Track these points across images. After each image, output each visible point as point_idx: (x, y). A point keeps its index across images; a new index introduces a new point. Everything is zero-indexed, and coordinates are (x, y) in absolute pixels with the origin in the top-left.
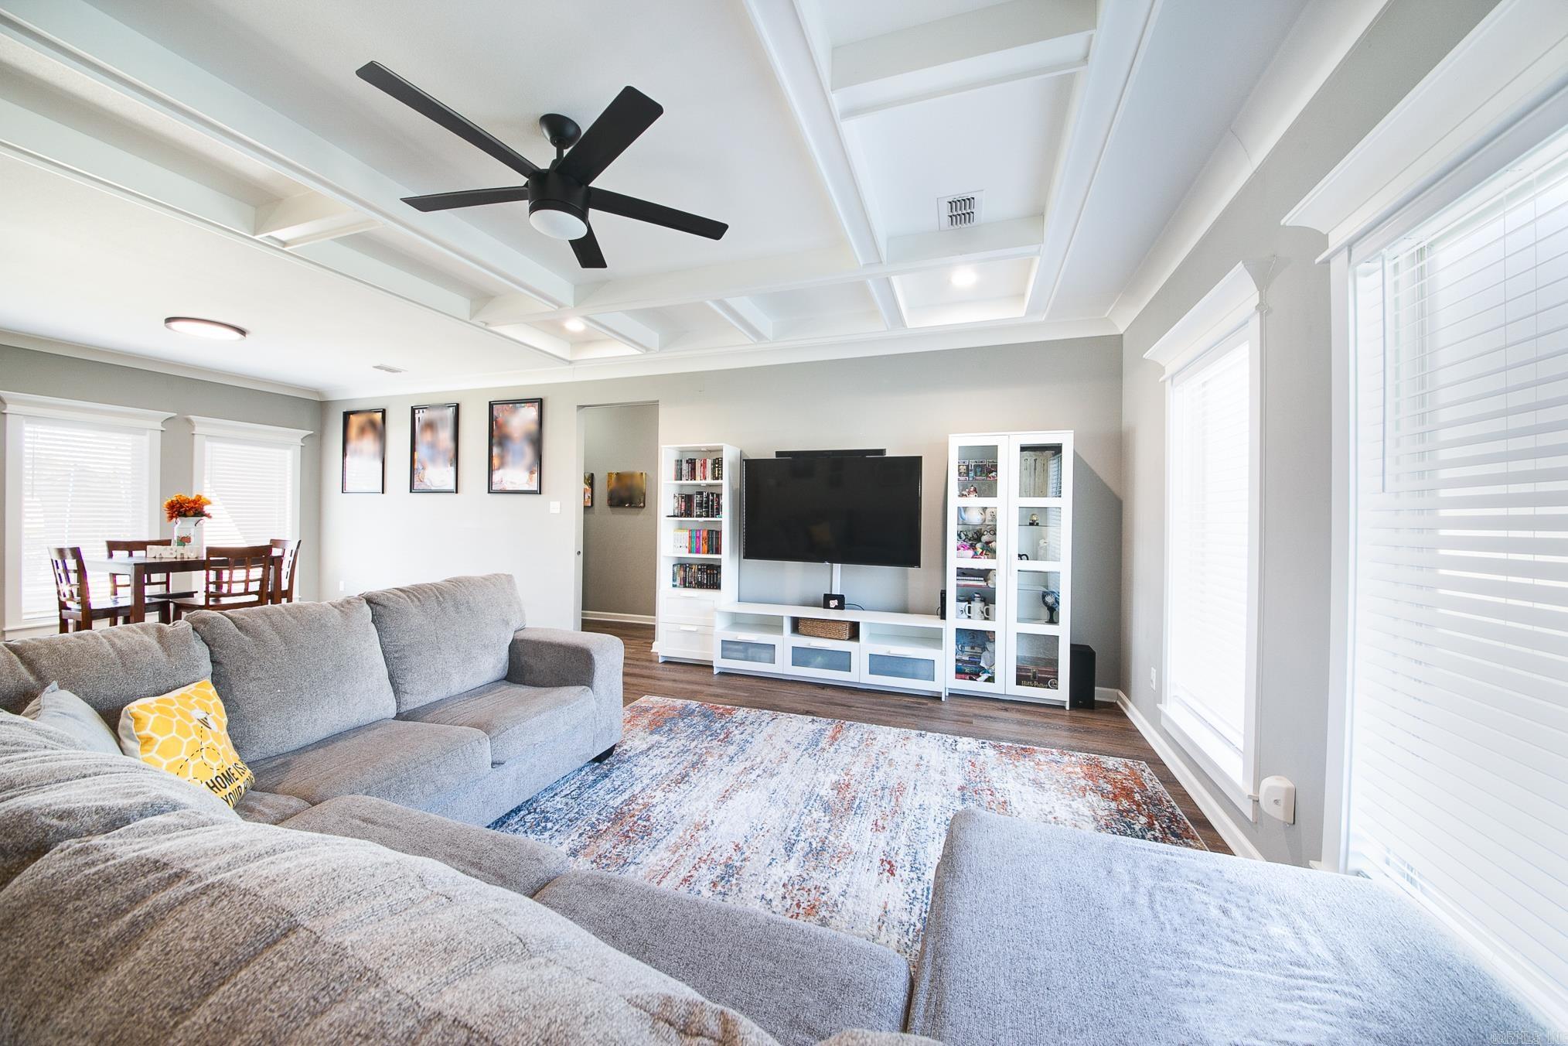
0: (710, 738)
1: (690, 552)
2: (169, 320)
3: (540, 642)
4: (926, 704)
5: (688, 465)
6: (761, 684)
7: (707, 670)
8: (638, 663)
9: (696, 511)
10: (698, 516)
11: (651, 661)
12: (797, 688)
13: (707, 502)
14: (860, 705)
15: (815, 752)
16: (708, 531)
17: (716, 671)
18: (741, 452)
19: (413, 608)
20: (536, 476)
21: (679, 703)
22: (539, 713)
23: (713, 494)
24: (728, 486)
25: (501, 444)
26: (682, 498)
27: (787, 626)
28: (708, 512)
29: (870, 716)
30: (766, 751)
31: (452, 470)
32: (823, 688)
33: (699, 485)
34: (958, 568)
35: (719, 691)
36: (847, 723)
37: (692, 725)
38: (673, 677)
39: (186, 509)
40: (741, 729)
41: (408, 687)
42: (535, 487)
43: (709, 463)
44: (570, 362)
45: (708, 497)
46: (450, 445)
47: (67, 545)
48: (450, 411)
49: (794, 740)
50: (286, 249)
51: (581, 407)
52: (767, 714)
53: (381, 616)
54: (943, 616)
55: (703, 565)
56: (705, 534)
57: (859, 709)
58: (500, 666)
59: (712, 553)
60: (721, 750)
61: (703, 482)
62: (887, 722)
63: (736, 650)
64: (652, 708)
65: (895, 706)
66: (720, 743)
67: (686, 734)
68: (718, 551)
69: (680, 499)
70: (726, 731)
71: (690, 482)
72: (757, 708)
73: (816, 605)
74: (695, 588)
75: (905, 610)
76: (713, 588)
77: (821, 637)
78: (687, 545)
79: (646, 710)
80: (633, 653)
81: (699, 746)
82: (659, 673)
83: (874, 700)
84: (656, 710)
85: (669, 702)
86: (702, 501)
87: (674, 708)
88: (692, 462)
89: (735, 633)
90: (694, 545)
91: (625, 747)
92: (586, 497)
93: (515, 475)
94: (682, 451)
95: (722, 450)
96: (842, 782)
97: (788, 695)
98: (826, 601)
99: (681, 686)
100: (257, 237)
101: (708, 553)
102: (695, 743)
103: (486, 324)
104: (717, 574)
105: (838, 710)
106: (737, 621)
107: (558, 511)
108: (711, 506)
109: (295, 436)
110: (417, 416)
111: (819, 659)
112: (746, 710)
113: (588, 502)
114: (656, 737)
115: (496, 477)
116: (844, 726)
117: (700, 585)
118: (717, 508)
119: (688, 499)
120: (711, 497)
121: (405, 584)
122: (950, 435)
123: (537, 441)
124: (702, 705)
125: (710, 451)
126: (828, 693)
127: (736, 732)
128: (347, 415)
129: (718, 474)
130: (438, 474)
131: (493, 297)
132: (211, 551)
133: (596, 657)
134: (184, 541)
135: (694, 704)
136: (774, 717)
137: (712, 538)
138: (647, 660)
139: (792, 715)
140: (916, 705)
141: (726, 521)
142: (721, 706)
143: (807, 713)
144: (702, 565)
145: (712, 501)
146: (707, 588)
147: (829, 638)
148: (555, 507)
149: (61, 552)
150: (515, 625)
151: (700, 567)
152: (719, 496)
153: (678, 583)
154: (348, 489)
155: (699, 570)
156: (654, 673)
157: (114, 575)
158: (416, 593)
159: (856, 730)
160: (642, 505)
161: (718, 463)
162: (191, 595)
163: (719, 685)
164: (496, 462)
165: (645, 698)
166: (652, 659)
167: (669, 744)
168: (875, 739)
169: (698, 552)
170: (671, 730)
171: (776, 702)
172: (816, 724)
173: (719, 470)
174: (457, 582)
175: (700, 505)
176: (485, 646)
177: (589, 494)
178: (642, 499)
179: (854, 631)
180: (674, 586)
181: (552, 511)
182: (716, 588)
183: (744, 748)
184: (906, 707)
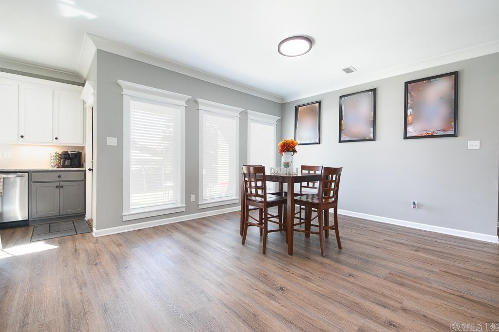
109: (275, 119)
123: (452, 101)
128: (297, 107)
134: (288, 165)
164: (410, 119)
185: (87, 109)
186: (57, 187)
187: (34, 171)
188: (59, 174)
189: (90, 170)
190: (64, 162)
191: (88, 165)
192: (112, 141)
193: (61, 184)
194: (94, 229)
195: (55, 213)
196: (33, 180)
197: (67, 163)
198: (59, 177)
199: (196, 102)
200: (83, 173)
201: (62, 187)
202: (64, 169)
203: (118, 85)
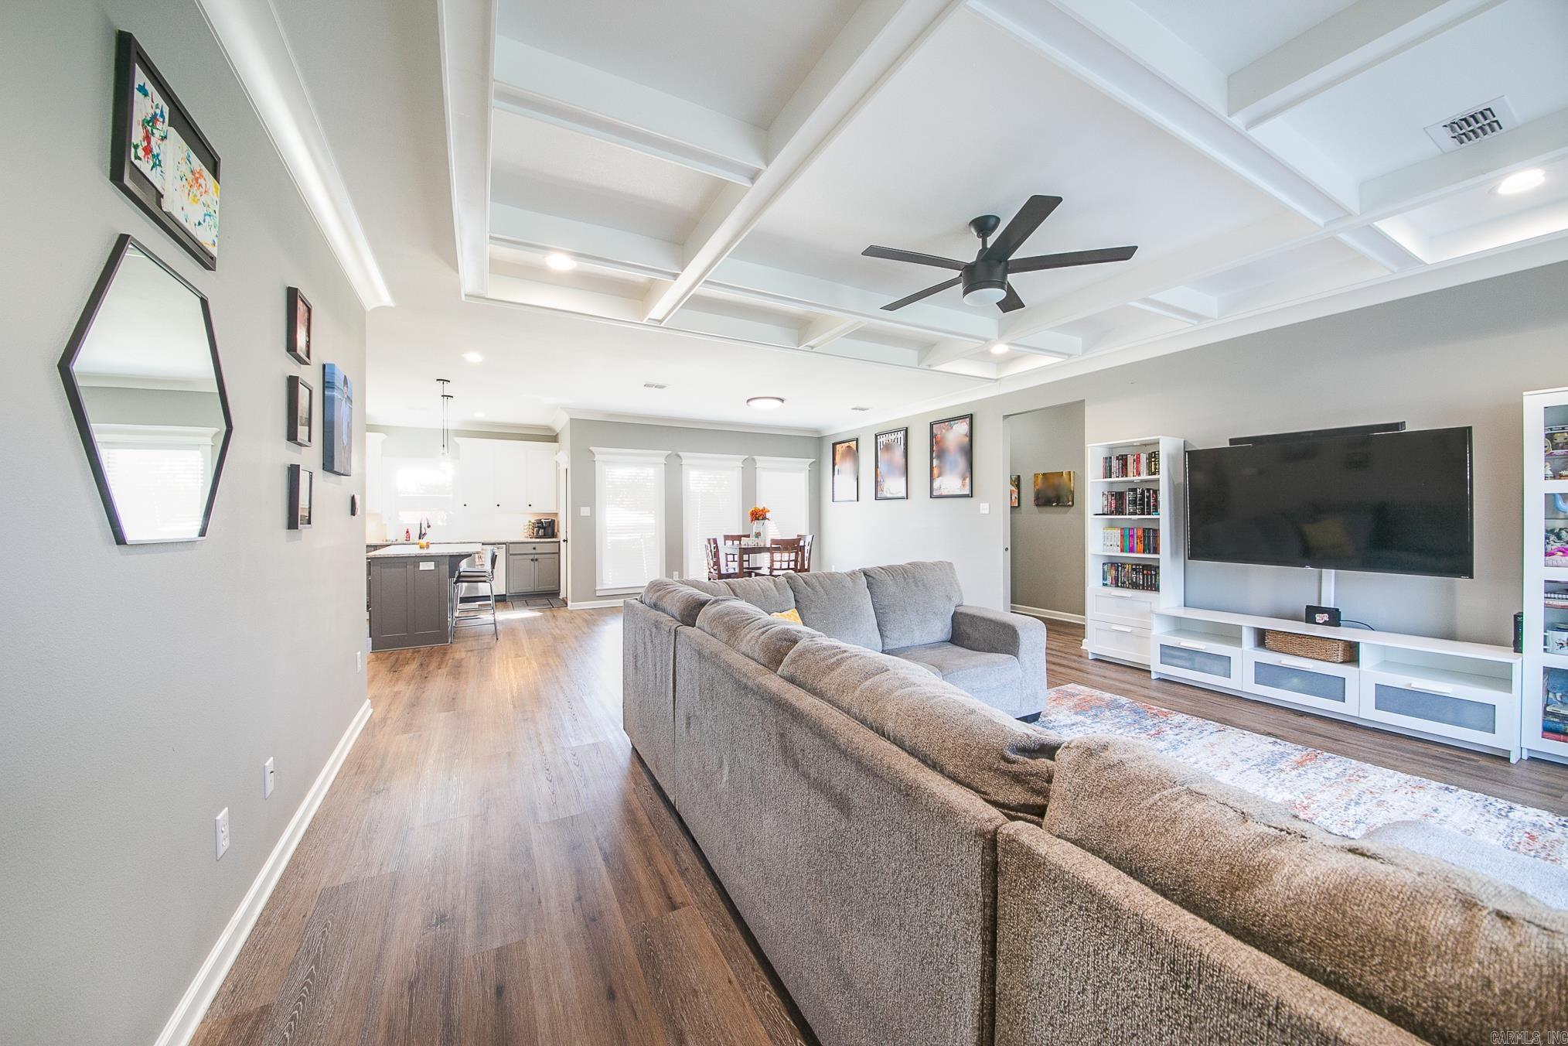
0: (1138, 731)
1: (1122, 551)
2: (748, 401)
3: (974, 616)
4: (1477, 761)
5: (1119, 461)
6: (1209, 697)
7: (1143, 674)
8: (1066, 656)
9: (1129, 508)
10: (1130, 514)
11: (1081, 656)
12: (1262, 709)
13: (1142, 499)
14: (1354, 742)
15: (1269, 770)
16: (1144, 530)
17: (1154, 676)
18: (1184, 442)
19: (889, 580)
20: (968, 480)
21: (1107, 696)
22: (975, 666)
23: (1148, 490)
24: (1167, 481)
25: (939, 457)
26: (1112, 495)
27: (1248, 639)
28: (1143, 509)
29: (1366, 755)
30: (1204, 755)
31: (903, 479)
32: (1301, 716)
33: (1132, 482)
34: (1546, 581)
35: (1155, 694)
36: (1325, 754)
37: (1119, 717)
38: (1102, 674)
39: (758, 516)
40: (1177, 731)
41: (888, 633)
42: (967, 491)
43: (1144, 458)
44: (997, 380)
45: (1142, 493)
46: (901, 461)
47: (712, 537)
48: (901, 435)
49: (1243, 754)
50: (813, 350)
51: (1006, 417)
52: (1212, 726)
53: (872, 584)
54: (1518, 646)
55: (1139, 565)
56: (1140, 533)
57: (1351, 745)
58: (946, 630)
59: (1149, 553)
60: (1150, 742)
61: (1137, 478)
62: (1394, 766)
63: (1179, 658)
64: (1077, 695)
65: (1414, 753)
66: (1149, 737)
67: (1112, 722)
68: (1156, 551)
69: (1110, 498)
70: (1157, 729)
71: (1120, 479)
72: (1202, 718)
73: (1295, 618)
74: (1129, 588)
75: (1450, 636)
76: (1151, 590)
77: (1298, 655)
78: (1119, 543)
79: (1073, 695)
80: (1062, 647)
81: (1125, 734)
82: (1089, 668)
83: (1382, 741)
84: (1081, 697)
85: (1096, 694)
86: (1136, 498)
87: (1102, 699)
88: (1123, 459)
89: (1177, 638)
90: (1127, 543)
91: (1050, 718)
92: (1013, 498)
93: (951, 482)
94: (1111, 448)
95: (1158, 443)
96: (1298, 802)
97: (1247, 714)
98: (1310, 614)
99: (1112, 682)
100: (800, 348)
101: (1144, 552)
102: (1121, 731)
103: (930, 366)
104: (1155, 575)
105: (1318, 740)
106: (1180, 625)
107: (987, 512)
108: (1146, 501)
109: (805, 463)
110: (879, 441)
111: (1296, 681)
112: (1186, 716)
113: (1015, 502)
114: (1080, 718)
115: (936, 485)
116: (1319, 756)
117: (1135, 586)
118: (1154, 506)
119: (1119, 496)
120: (1146, 494)
121: (884, 564)
122: (1524, 393)
123: (968, 451)
124: (1133, 703)
125: (1145, 445)
126: (1308, 721)
127: (1170, 732)
128: (834, 445)
129: (1155, 469)
130: (894, 485)
131: (935, 345)
132: (774, 541)
133: (1020, 633)
134: (758, 535)
135: (1123, 700)
136: (1222, 729)
137: (1149, 537)
138: (1076, 655)
139: (1245, 732)
140: (1456, 759)
141: (1164, 517)
142: (1155, 707)
143: (1269, 734)
144: (1136, 565)
145: (1148, 497)
146: (1143, 589)
147: (1314, 658)
148: (984, 508)
149: (709, 540)
150: (956, 601)
151: (1134, 567)
152: (1156, 492)
153: (1108, 582)
154: (835, 499)
155: (1133, 569)
156: (1083, 667)
157: (727, 554)
158: (889, 570)
159: (1337, 764)
160: (1070, 503)
161: (1155, 457)
162: (759, 568)
163: (1158, 690)
164: (935, 471)
165: (1072, 685)
166: (1081, 655)
167: (1093, 725)
168: (1364, 777)
169: (1131, 550)
170: (1096, 715)
171: (1227, 717)
172: (1278, 746)
173: (1155, 465)
174: (915, 565)
175: (1134, 502)
176: (935, 614)
177: (1015, 495)
178: (1070, 499)
179: (1351, 654)
180: (1104, 585)
181: (982, 512)
182: (1155, 590)
183: (1177, 747)
184: (1435, 757)
185: (561, 471)
186: (532, 560)
187: (511, 543)
188: (534, 545)
189: (564, 541)
190: (538, 532)
191: (562, 536)
192: (585, 511)
193: (536, 557)
194: (569, 603)
195: (530, 589)
196: (511, 552)
197: (541, 532)
198: (534, 549)
199: (678, 456)
200: (557, 544)
201: (537, 560)
202: (538, 540)
203: (591, 452)
